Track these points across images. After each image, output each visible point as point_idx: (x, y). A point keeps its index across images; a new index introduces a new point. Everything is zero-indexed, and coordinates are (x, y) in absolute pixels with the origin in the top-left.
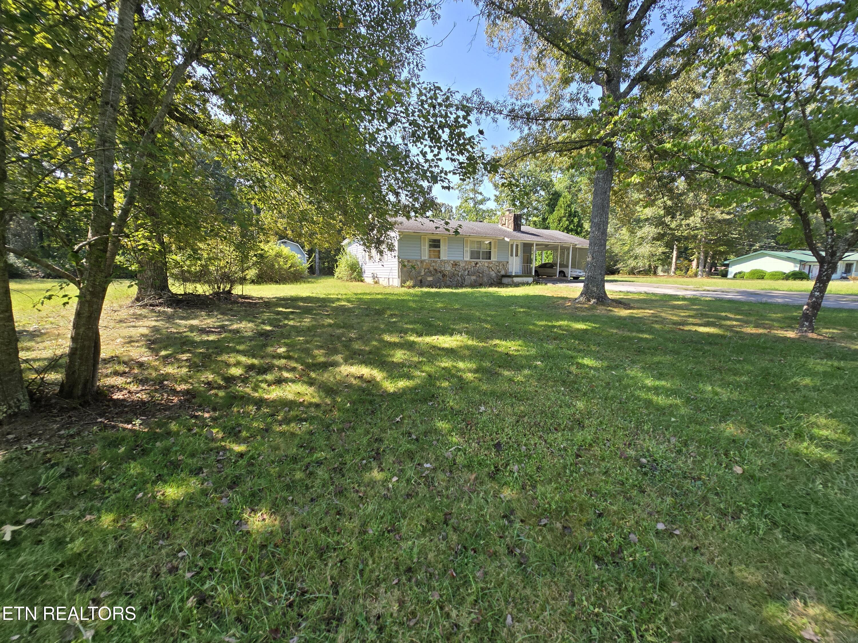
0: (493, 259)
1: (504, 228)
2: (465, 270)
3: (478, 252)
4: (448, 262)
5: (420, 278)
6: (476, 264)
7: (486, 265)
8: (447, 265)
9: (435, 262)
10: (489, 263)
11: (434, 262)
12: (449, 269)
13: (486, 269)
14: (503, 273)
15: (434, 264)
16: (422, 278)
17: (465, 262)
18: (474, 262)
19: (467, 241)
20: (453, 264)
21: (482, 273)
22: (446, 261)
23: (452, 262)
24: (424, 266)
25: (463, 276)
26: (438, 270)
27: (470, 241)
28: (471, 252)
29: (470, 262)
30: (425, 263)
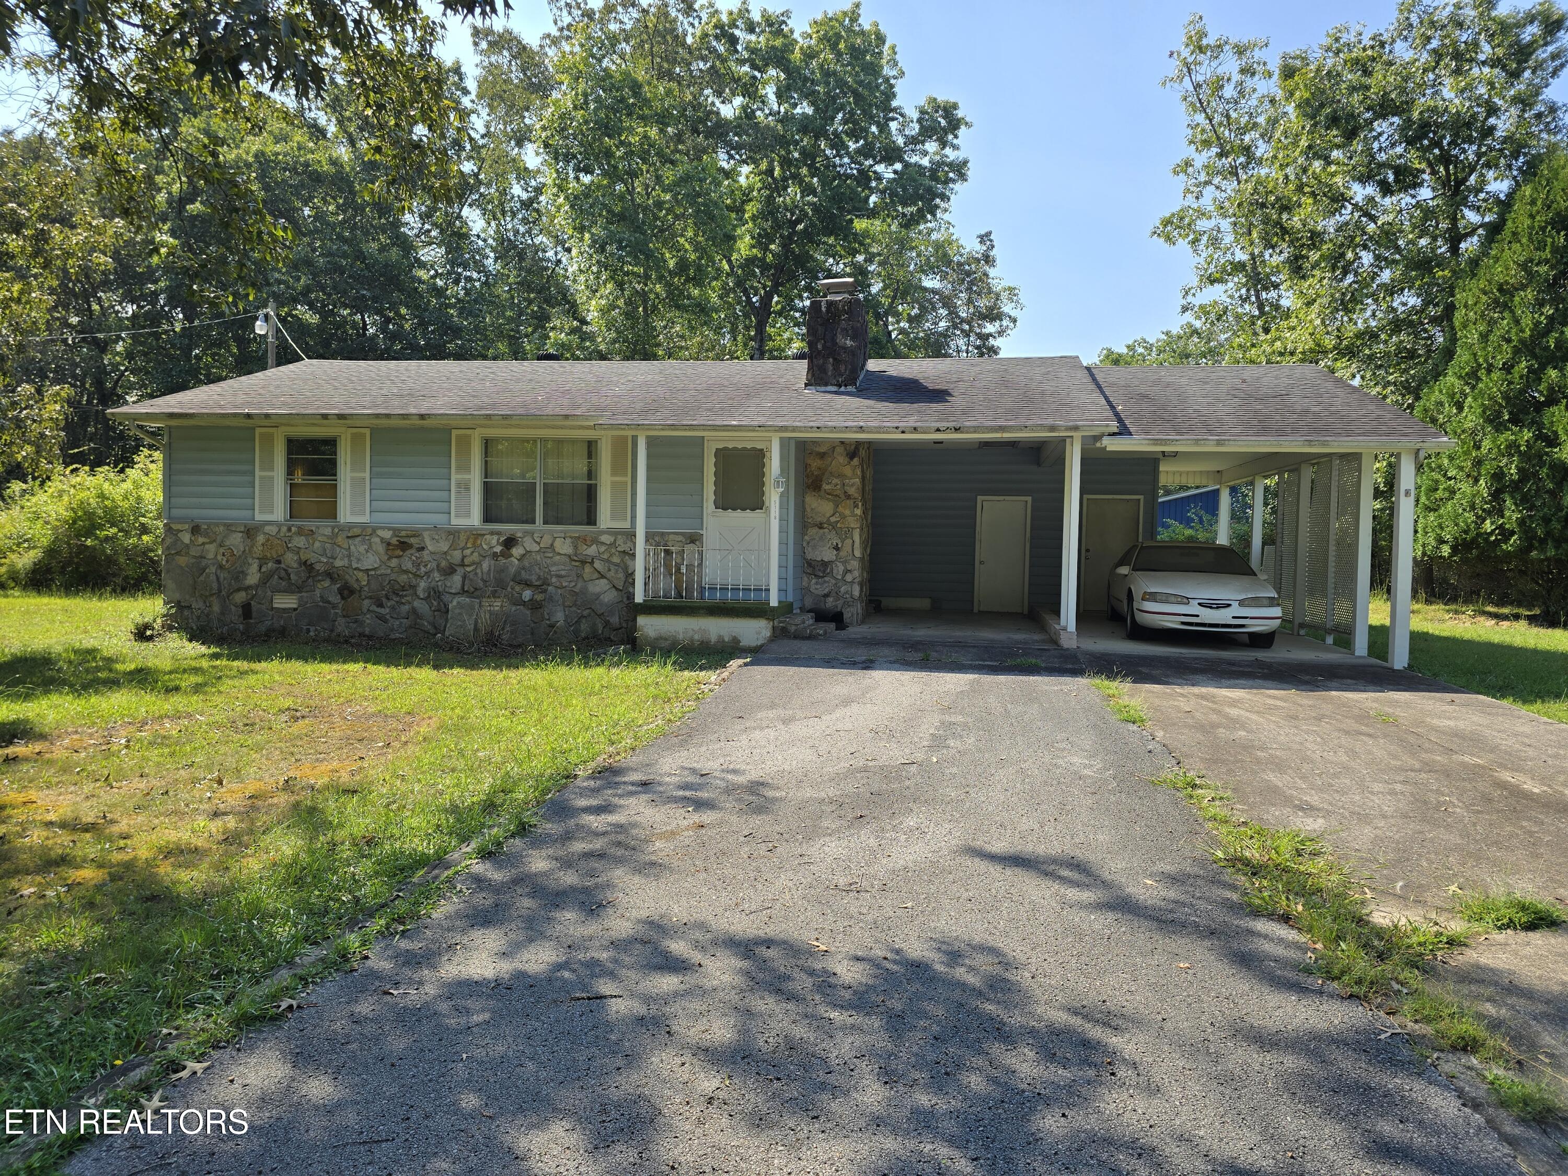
0: (604, 520)
3: (528, 492)
4: (369, 532)
6: (510, 542)
8: (362, 547)
9: (313, 534)
10: (582, 540)
11: (306, 532)
13: (560, 566)
14: (662, 587)
16: (252, 599)
17: (453, 533)
18: (499, 533)
19: (465, 443)
20: (389, 544)
21: (542, 586)
22: (357, 531)
23: (387, 535)
24: (258, 550)
25: (435, 594)
26: (317, 567)
27: (488, 444)
28: (488, 489)
29: (475, 535)
30: (261, 539)
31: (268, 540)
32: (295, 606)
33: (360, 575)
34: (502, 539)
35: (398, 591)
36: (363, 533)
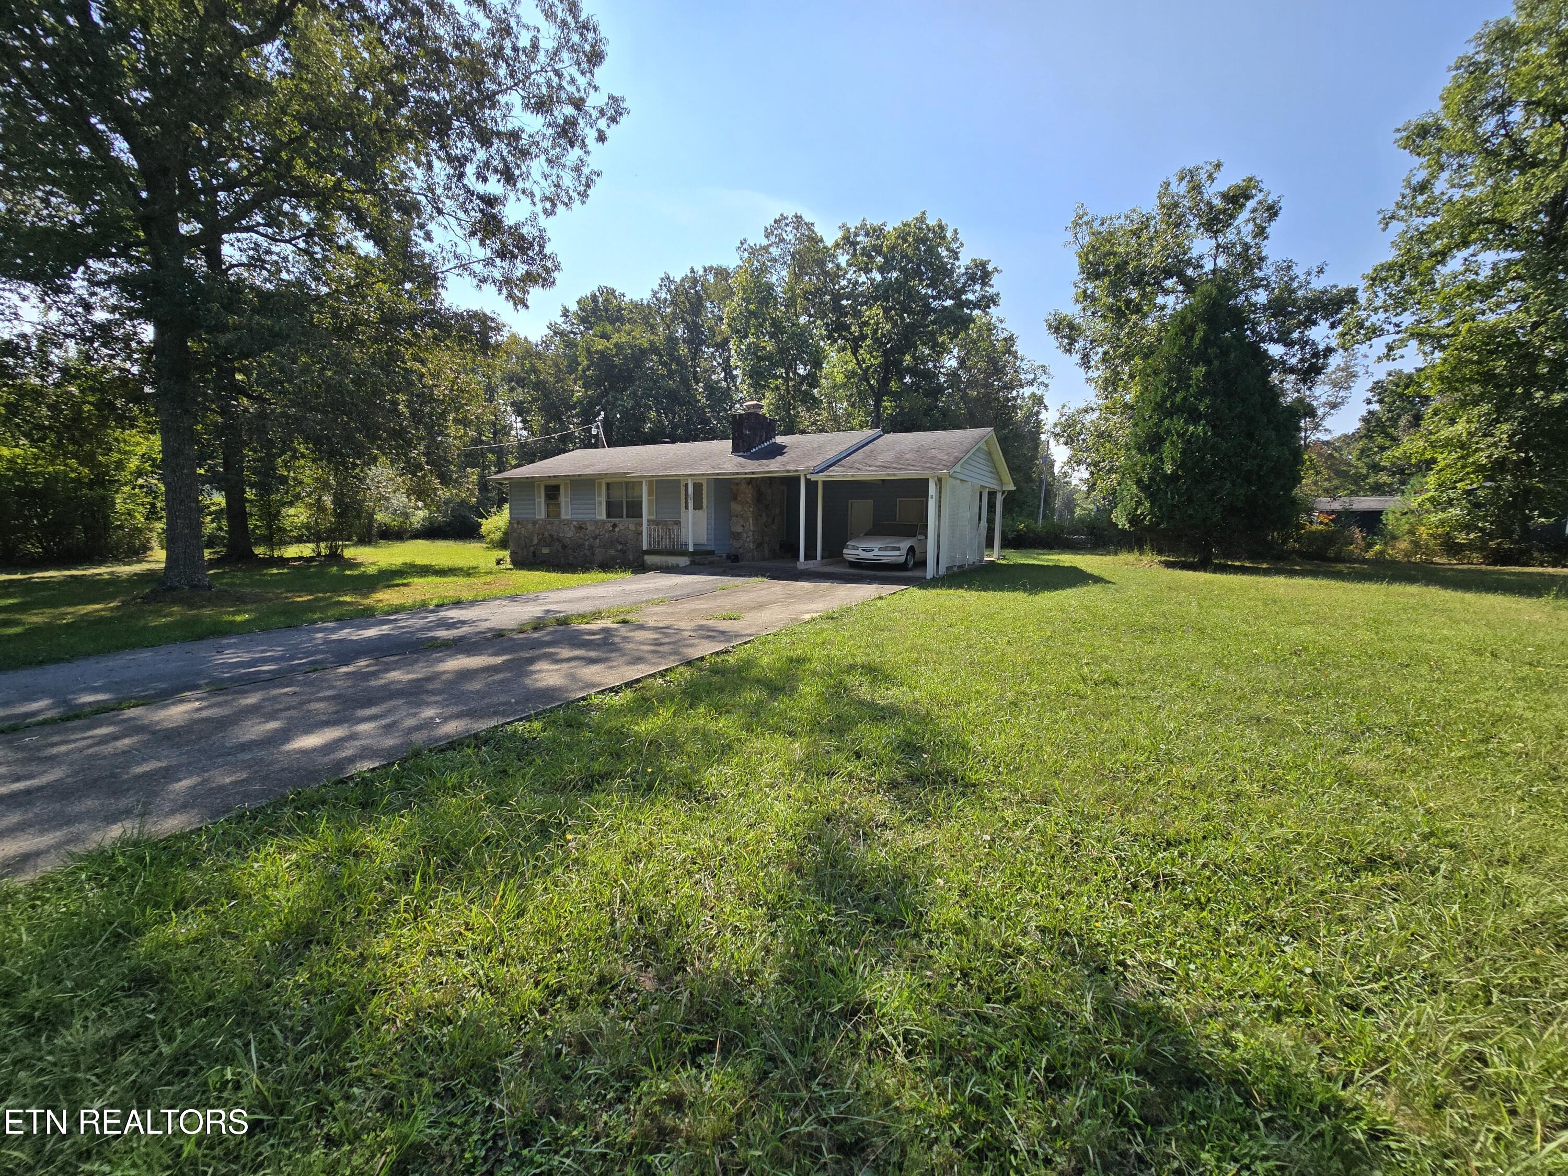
2: (595, 538)
3: (621, 504)
5: (532, 549)
6: (614, 526)
7: (632, 527)
8: (567, 528)
9: (552, 523)
12: (570, 534)
13: (631, 535)
15: (549, 527)
16: (535, 549)
17: (596, 522)
18: (611, 522)
19: (600, 484)
20: (577, 527)
21: (625, 544)
22: (566, 522)
23: (576, 523)
24: (537, 530)
25: (591, 547)
26: (555, 537)
27: (608, 485)
28: (609, 504)
29: (603, 523)
30: (538, 526)
31: (540, 526)
32: (548, 550)
33: (568, 540)
34: (612, 524)
35: (580, 546)
36: (568, 523)
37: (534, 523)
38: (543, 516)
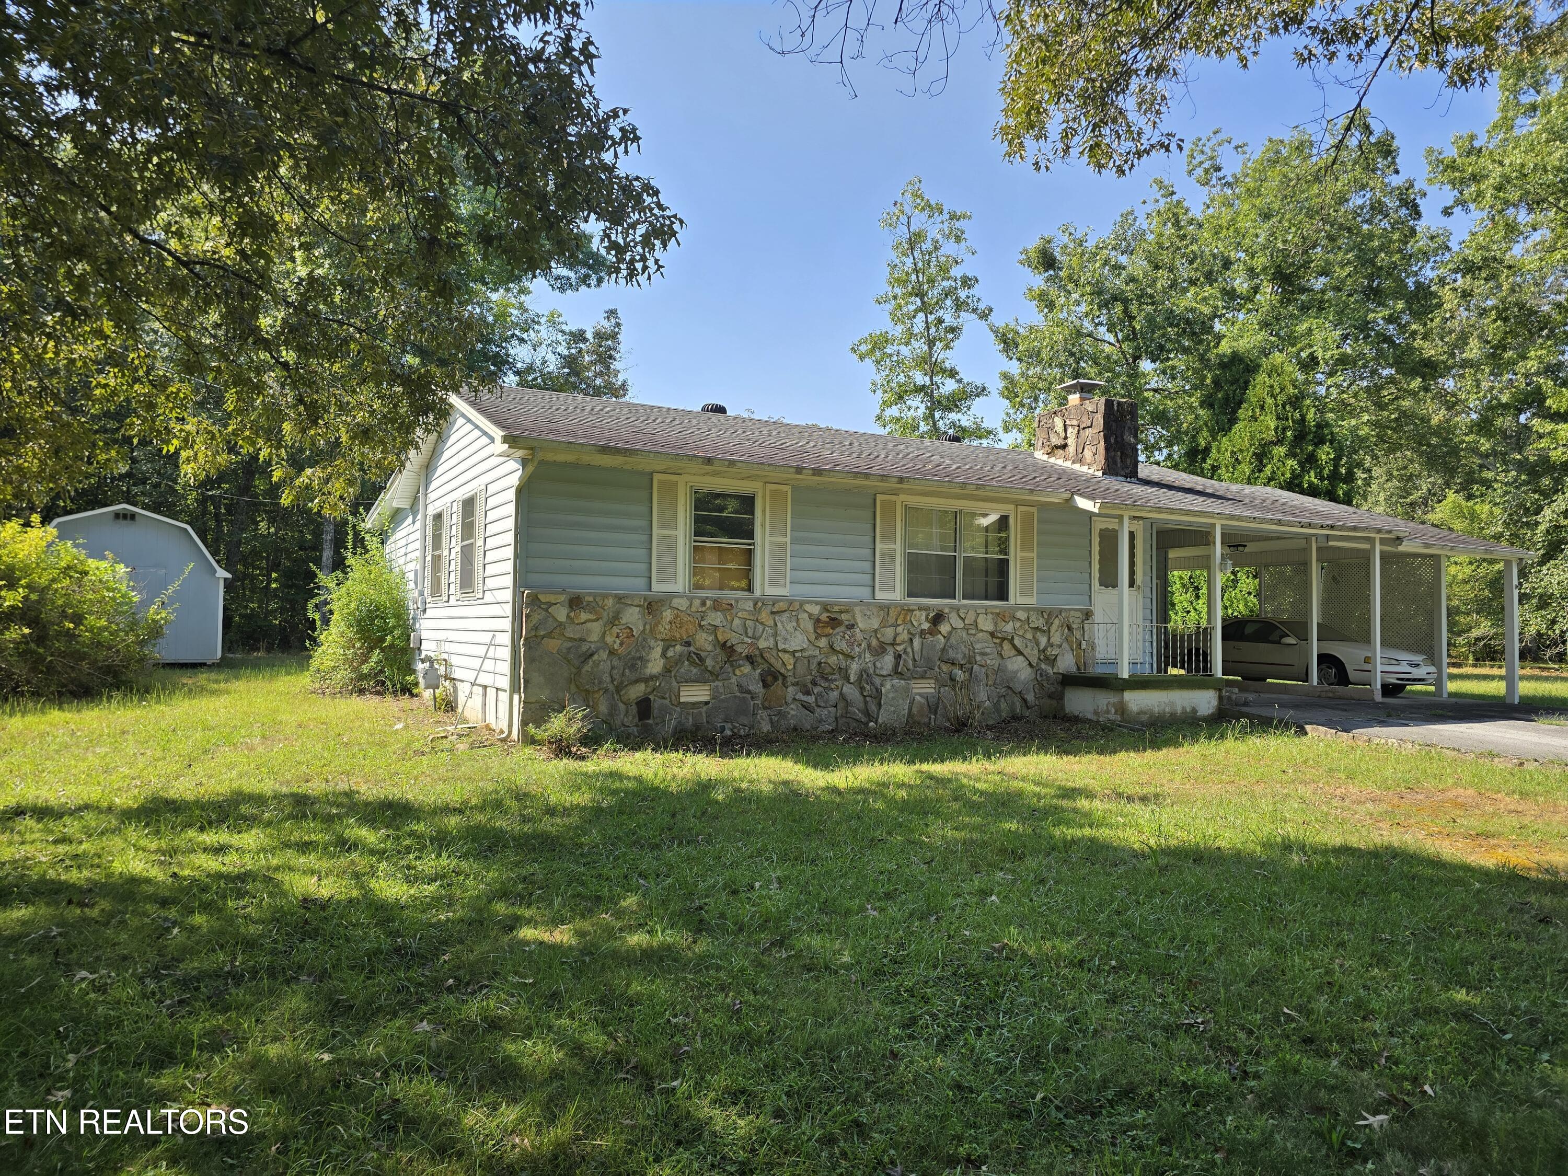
0: (1015, 595)
1: (1059, 461)
2: (880, 650)
3: (947, 565)
4: (792, 607)
5: (636, 691)
6: (938, 619)
7: (986, 624)
8: (785, 624)
9: (727, 608)
10: (1000, 616)
11: (717, 605)
12: (798, 641)
13: (983, 644)
14: (1067, 663)
15: (716, 618)
16: (650, 693)
17: (882, 609)
18: (926, 608)
19: (890, 508)
20: (818, 621)
21: (968, 665)
22: (782, 606)
23: (815, 610)
24: (664, 629)
25: (866, 677)
26: (739, 649)
28: (912, 560)
29: (903, 611)
30: (668, 615)
31: (677, 616)
32: (707, 698)
33: (785, 657)
34: (931, 615)
35: (827, 675)
36: (790, 607)
37: (652, 606)
38: (681, 584)
